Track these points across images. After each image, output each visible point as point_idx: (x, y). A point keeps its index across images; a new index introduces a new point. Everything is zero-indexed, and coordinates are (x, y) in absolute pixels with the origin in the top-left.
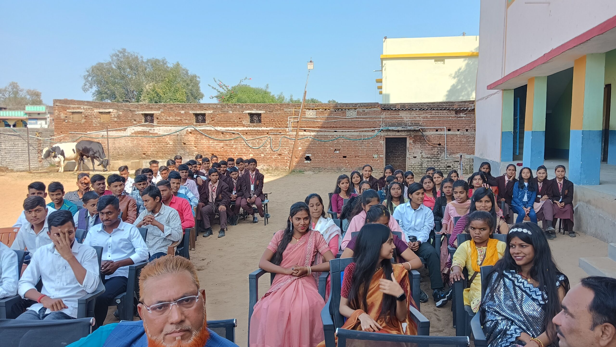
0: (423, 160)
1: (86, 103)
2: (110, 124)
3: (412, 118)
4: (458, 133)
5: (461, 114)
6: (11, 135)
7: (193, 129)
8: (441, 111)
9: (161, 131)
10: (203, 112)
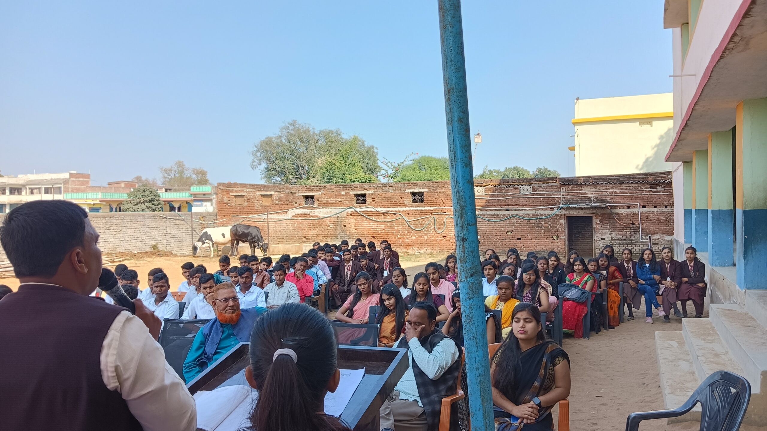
0: (613, 242)
1: (248, 186)
2: (272, 207)
3: (598, 194)
4: (655, 210)
5: (658, 187)
6: (176, 219)
7: (353, 210)
8: (633, 185)
9: (321, 213)
10: (363, 192)
